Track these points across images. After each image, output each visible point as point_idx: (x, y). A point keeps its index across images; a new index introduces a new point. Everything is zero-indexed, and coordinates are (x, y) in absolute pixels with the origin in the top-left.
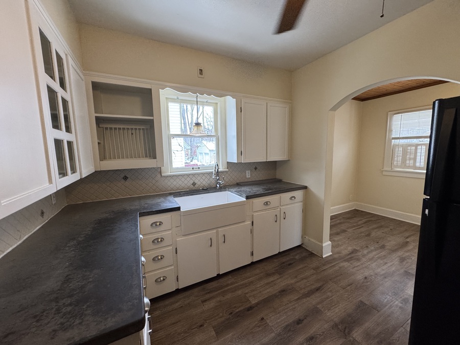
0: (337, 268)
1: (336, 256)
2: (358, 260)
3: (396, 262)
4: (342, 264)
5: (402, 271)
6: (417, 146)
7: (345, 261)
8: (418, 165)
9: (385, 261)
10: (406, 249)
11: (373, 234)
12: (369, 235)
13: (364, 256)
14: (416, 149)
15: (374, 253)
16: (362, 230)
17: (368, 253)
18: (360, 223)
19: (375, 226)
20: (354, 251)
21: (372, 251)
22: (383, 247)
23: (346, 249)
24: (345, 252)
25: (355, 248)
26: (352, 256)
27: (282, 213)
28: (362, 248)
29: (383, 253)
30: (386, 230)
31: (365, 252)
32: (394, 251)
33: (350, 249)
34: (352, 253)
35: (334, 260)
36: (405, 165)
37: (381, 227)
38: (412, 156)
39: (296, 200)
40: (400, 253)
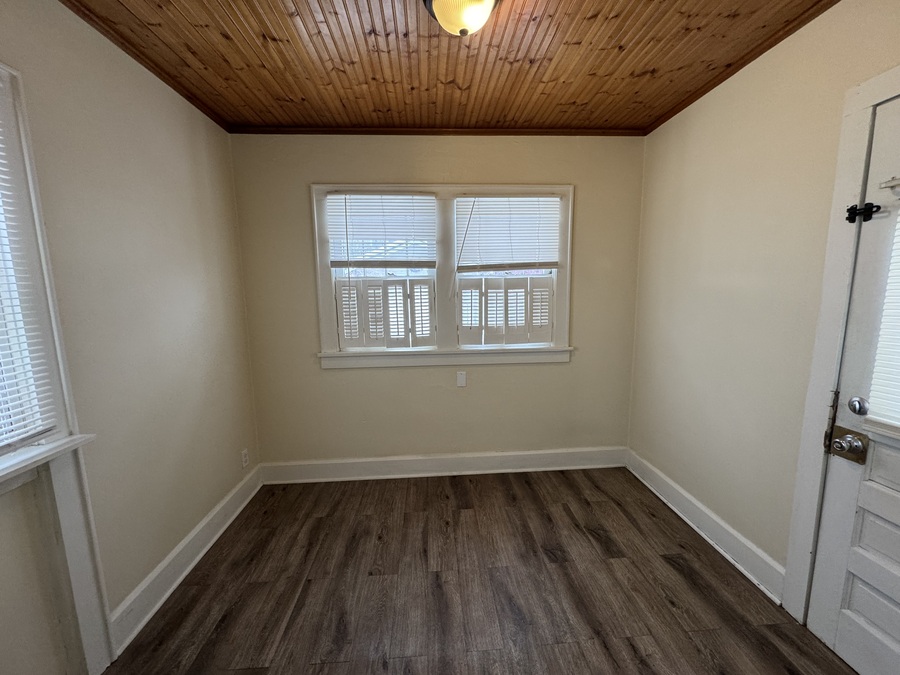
6: (385, 285)
8: (393, 334)
14: (385, 295)
36: (368, 337)
38: (380, 313)
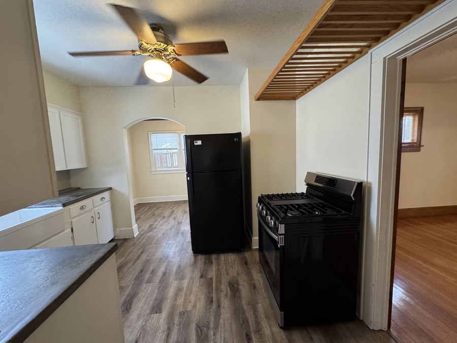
0: (146, 238)
1: (142, 232)
2: (155, 228)
3: (173, 221)
4: (148, 235)
5: (177, 223)
6: (166, 154)
7: (149, 232)
8: (169, 165)
9: (168, 222)
10: (174, 214)
11: (156, 213)
12: (154, 215)
13: (157, 225)
14: (166, 156)
15: (161, 222)
16: (149, 213)
17: (158, 223)
18: (145, 210)
19: (155, 209)
20: (151, 226)
21: (160, 221)
22: (164, 217)
23: (146, 227)
24: (146, 228)
25: (150, 224)
26: (151, 228)
27: (96, 214)
28: (154, 222)
29: (165, 220)
30: (161, 209)
31: (157, 223)
32: (170, 216)
33: (148, 225)
34: (150, 227)
35: (142, 235)
36: (163, 166)
37: (158, 208)
38: (165, 160)
39: (105, 200)
40: (172, 217)
